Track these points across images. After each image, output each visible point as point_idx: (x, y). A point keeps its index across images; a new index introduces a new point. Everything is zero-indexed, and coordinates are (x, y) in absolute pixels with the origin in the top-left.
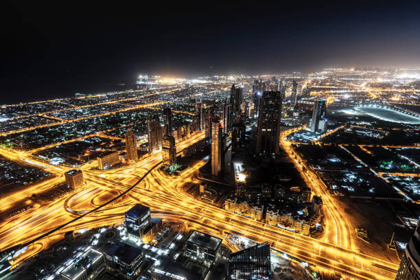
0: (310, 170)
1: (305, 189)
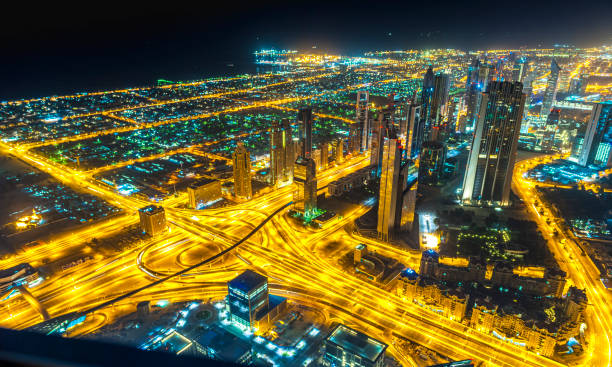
0: (569, 237)
1: (555, 272)
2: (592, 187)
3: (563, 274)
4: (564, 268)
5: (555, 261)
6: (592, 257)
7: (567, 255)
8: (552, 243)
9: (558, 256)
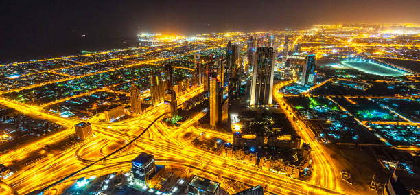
0: (300, 119)
1: (296, 137)
2: (308, 95)
3: (299, 137)
4: (299, 134)
5: (295, 131)
6: (311, 128)
7: (300, 128)
8: (293, 122)
9: (296, 129)
